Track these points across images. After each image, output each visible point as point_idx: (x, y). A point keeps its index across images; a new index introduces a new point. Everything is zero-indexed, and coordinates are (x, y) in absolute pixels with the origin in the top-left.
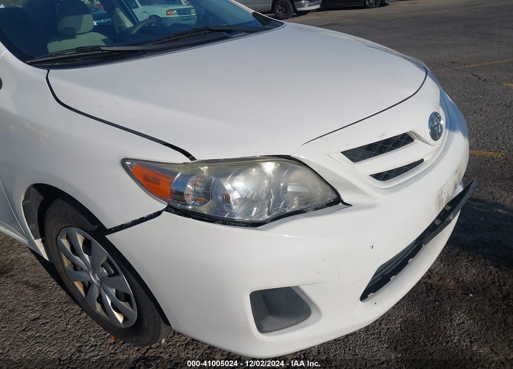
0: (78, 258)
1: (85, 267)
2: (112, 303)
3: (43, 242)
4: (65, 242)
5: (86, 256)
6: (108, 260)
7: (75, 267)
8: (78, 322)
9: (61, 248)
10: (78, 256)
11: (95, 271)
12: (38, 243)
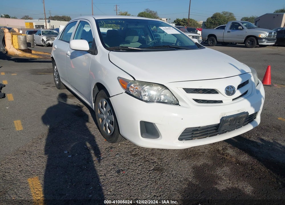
0: (102, 110)
1: (104, 113)
2: (108, 126)
3: (95, 105)
4: (100, 104)
5: (105, 109)
6: (110, 110)
7: (101, 113)
8: (97, 134)
9: (98, 106)
10: (103, 109)
11: (106, 114)
12: (93, 104)
